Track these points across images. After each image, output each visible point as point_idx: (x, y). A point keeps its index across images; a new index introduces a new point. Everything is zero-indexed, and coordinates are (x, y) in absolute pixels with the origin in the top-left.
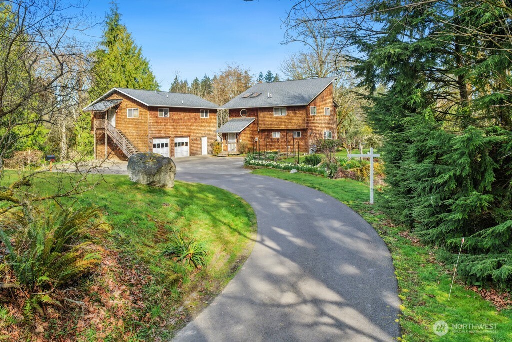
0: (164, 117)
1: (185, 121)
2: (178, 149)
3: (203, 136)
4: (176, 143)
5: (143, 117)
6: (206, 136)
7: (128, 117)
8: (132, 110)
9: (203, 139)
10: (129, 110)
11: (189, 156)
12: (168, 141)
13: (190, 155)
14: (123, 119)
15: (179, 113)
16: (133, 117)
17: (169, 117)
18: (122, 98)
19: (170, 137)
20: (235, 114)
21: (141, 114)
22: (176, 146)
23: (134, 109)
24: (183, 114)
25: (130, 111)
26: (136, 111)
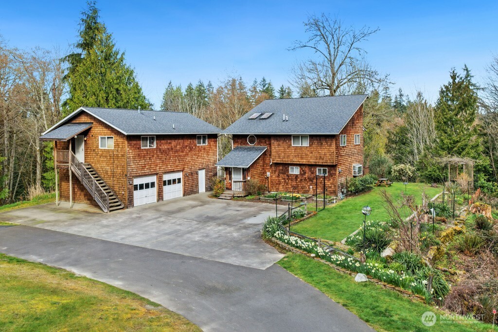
0: (148, 147)
1: (177, 151)
2: (166, 189)
3: (200, 169)
4: (165, 182)
5: (119, 149)
6: (203, 169)
7: (100, 148)
8: (105, 138)
9: (200, 172)
10: (102, 138)
11: (182, 195)
12: (154, 179)
13: (184, 195)
14: (94, 150)
15: (169, 141)
16: (106, 148)
17: (155, 147)
18: (92, 121)
19: (157, 174)
20: (240, 141)
21: (117, 145)
22: (165, 184)
23: (108, 138)
24: (174, 143)
25: (103, 140)
26: (110, 140)
